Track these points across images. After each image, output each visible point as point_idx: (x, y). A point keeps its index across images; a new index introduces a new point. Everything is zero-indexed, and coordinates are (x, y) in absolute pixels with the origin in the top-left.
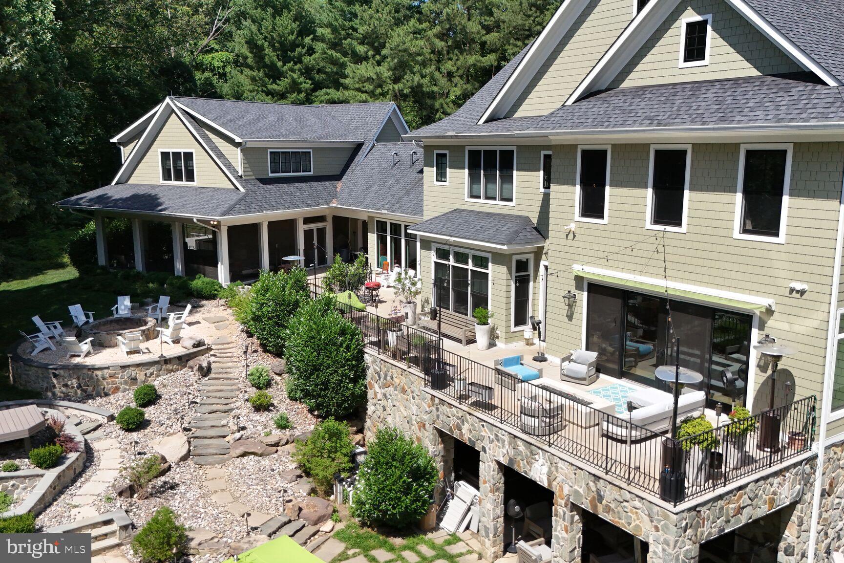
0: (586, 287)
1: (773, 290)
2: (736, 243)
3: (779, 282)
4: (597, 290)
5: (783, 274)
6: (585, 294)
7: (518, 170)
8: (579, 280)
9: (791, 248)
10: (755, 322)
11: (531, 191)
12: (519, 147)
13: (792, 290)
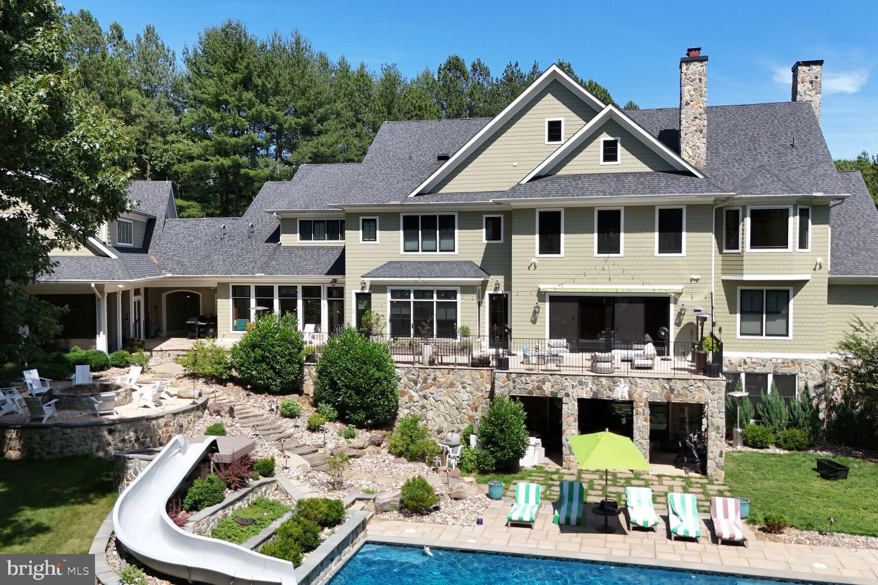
0: (547, 298)
1: (681, 281)
2: (657, 259)
3: (684, 276)
4: (556, 300)
5: (686, 272)
6: (547, 304)
7: (459, 229)
8: (541, 295)
9: (689, 258)
10: (672, 300)
11: (477, 243)
12: (461, 213)
13: (691, 280)
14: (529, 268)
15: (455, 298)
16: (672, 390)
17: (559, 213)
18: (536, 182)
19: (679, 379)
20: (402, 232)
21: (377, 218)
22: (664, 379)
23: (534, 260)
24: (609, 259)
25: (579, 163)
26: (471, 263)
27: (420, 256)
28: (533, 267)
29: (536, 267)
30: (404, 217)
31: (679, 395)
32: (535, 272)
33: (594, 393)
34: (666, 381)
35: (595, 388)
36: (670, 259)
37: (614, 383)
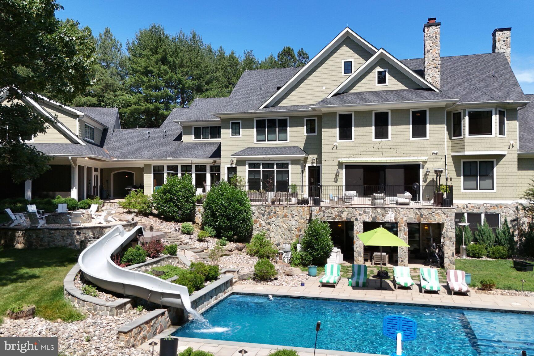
0: (344, 167)
1: (426, 155)
2: (411, 141)
3: (428, 152)
4: (350, 168)
5: (429, 149)
6: (344, 170)
7: (290, 127)
8: (340, 165)
9: (431, 140)
10: (421, 166)
11: (301, 135)
12: (291, 117)
13: (433, 154)
14: (333, 148)
15: (288, 168)
16: (421, 215)
17: (351, 115)
18: (337, 97)
19: (426, 208)
20: (255, 129)
21: (240, 121)
22: (416, 208)
23: (336, 144)
24: (382, 142)
25: (363, 85)
26: (297, 147)
27: (266, 144)
28: (335, 148)
29: (337, 148)
30: (257, 120)
31: (426, 218)
32: (336, 151)
33: (374, 218)
34: (418, 210)
35: (373, 215)
36: (419, 141)
37: (385, 212)
